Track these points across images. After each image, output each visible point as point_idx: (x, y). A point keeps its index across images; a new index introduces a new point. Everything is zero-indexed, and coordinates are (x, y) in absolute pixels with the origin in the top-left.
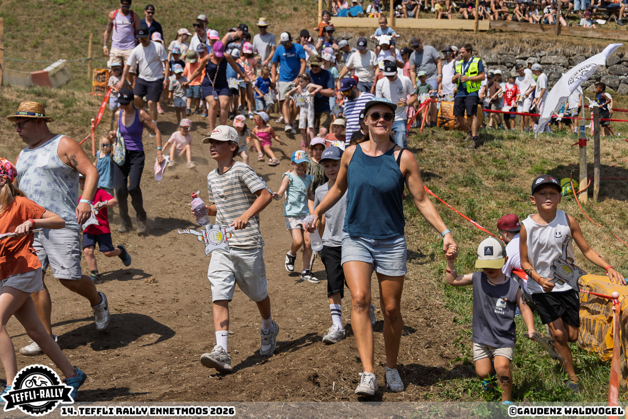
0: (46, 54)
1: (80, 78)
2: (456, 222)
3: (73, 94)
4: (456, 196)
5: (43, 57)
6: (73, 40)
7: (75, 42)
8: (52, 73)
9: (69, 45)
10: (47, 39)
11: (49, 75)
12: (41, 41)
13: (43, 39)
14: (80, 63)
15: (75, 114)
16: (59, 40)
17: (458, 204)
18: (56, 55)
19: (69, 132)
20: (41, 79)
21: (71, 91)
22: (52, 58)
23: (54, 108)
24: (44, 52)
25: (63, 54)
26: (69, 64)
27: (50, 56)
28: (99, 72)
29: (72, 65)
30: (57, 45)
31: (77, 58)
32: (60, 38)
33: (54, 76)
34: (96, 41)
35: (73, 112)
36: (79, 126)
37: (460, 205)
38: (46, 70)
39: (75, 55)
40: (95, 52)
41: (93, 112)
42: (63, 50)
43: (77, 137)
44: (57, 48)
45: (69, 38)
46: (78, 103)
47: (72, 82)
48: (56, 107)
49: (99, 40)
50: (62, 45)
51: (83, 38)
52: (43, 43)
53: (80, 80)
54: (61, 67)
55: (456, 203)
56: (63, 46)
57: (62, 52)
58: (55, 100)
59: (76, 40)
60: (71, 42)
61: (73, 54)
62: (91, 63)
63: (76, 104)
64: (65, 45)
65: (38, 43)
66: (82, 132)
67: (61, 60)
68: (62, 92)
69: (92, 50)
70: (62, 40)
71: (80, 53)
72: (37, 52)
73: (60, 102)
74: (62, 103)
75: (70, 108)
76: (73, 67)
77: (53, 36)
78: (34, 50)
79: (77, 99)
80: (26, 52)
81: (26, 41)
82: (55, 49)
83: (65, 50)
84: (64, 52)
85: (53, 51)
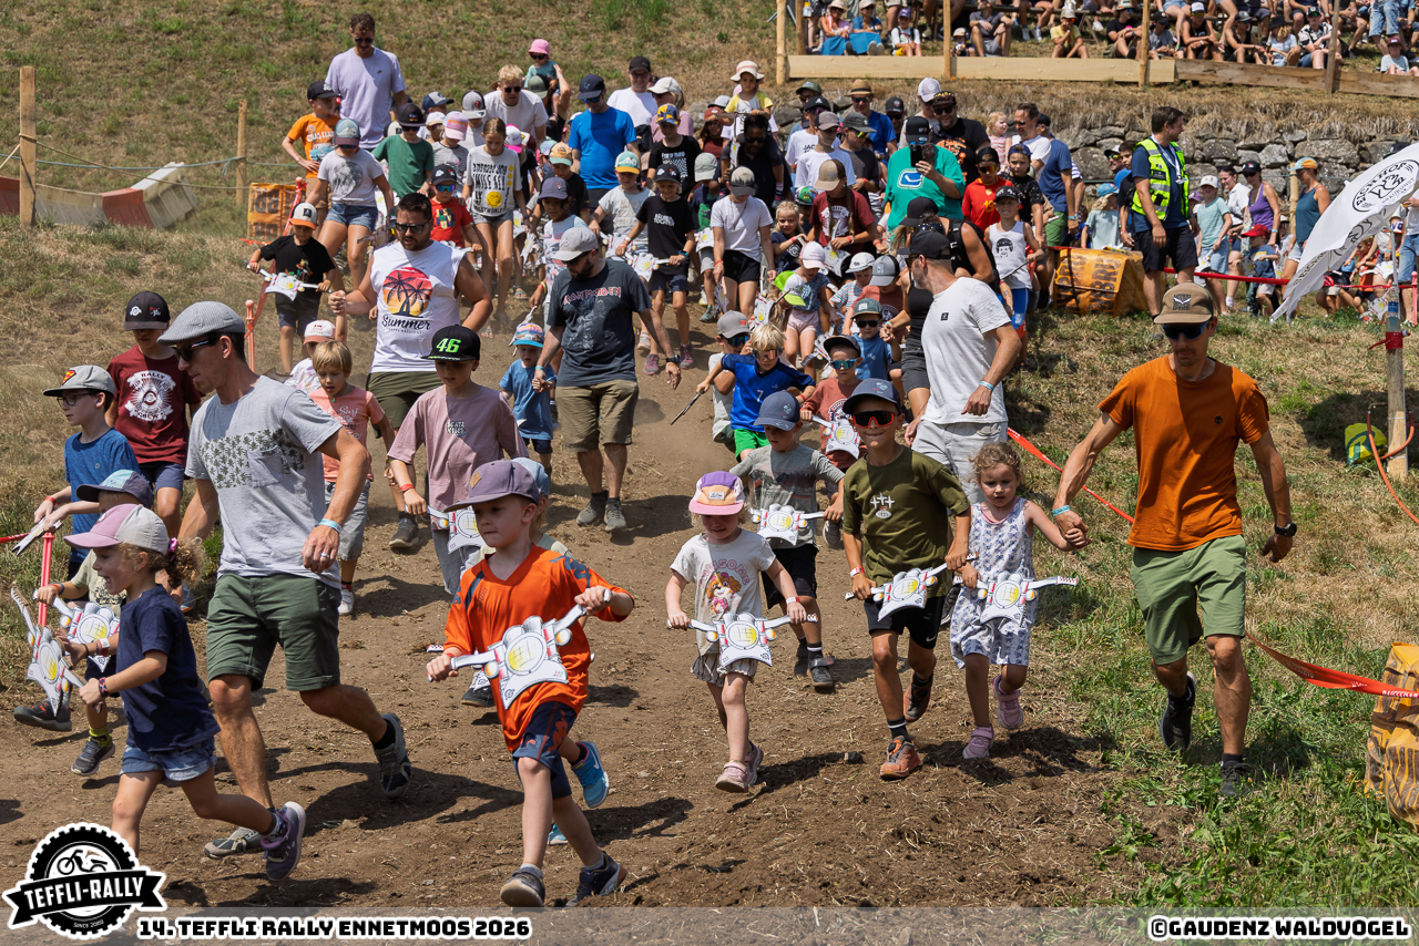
0: (137, 150)
1: (217, 205)
2: (1104, 528)
3: (203, 242)
4: (1103, 469)
5: (131, 157)
6: (200, 117)
7: (206, 120)
8: (151, 195)
9: (191, 127)
10: (138, 114)
11: (145, 199)
12: (126, 118)
13: (129, 116)
14: (218, 170)
15: (206, 290)
16: (168, 117)
18: (161, 152)
20: (128, 209)
21: (195, 235)
22: (151, 159)
23: (156, 276)
24: (133, 145)
25: (177, 149)
26: (191, 173)
27: (146, 153)
28: (262, 190)
29: (198, 175)
30: (163, 127)
31: (209, 159)
32: (169, 112)
33: (156, 200)
34: (256, 117)
35: (202, 284)
38: (136, 187)
39: (205, 151)
40: (253, 143)
41: (249, 284)
42: (177, 139)
44: (163, 136)
45: (190, 112)
46: (214, 264)
47: (198, 215)
48: (162, 275)
49: (262, 116)
50: (173, 128)
51: (224, 111)
52: (130, 124)
53: (217, 209)
54: (172, 181)
55: (1103, 486)
56: (177, 132)
57: (175, 146)
58: (159, 257)
59: (206, 115)
60: (196, 122)
61: (200, 148)
62: (245, 170)
63: (210, 269)
64: (181, 128)
65: (118, 124)
67: (172, 164)
68: (176, 238)
69: (247, 138)
70: (174, 116)
71: (219, 146)
72: (115, 144)
73: (172, 261)
74: (177, 264)
75: (196, 275)
76: (201, 179)
77: (154, 108)
78: (110, 141)
79: (211, 253)
80: (89, 147)
81: (88, 119)
82: (159, 137)
83: (182, 140)
84: (181, 145)
85: (154, 142)
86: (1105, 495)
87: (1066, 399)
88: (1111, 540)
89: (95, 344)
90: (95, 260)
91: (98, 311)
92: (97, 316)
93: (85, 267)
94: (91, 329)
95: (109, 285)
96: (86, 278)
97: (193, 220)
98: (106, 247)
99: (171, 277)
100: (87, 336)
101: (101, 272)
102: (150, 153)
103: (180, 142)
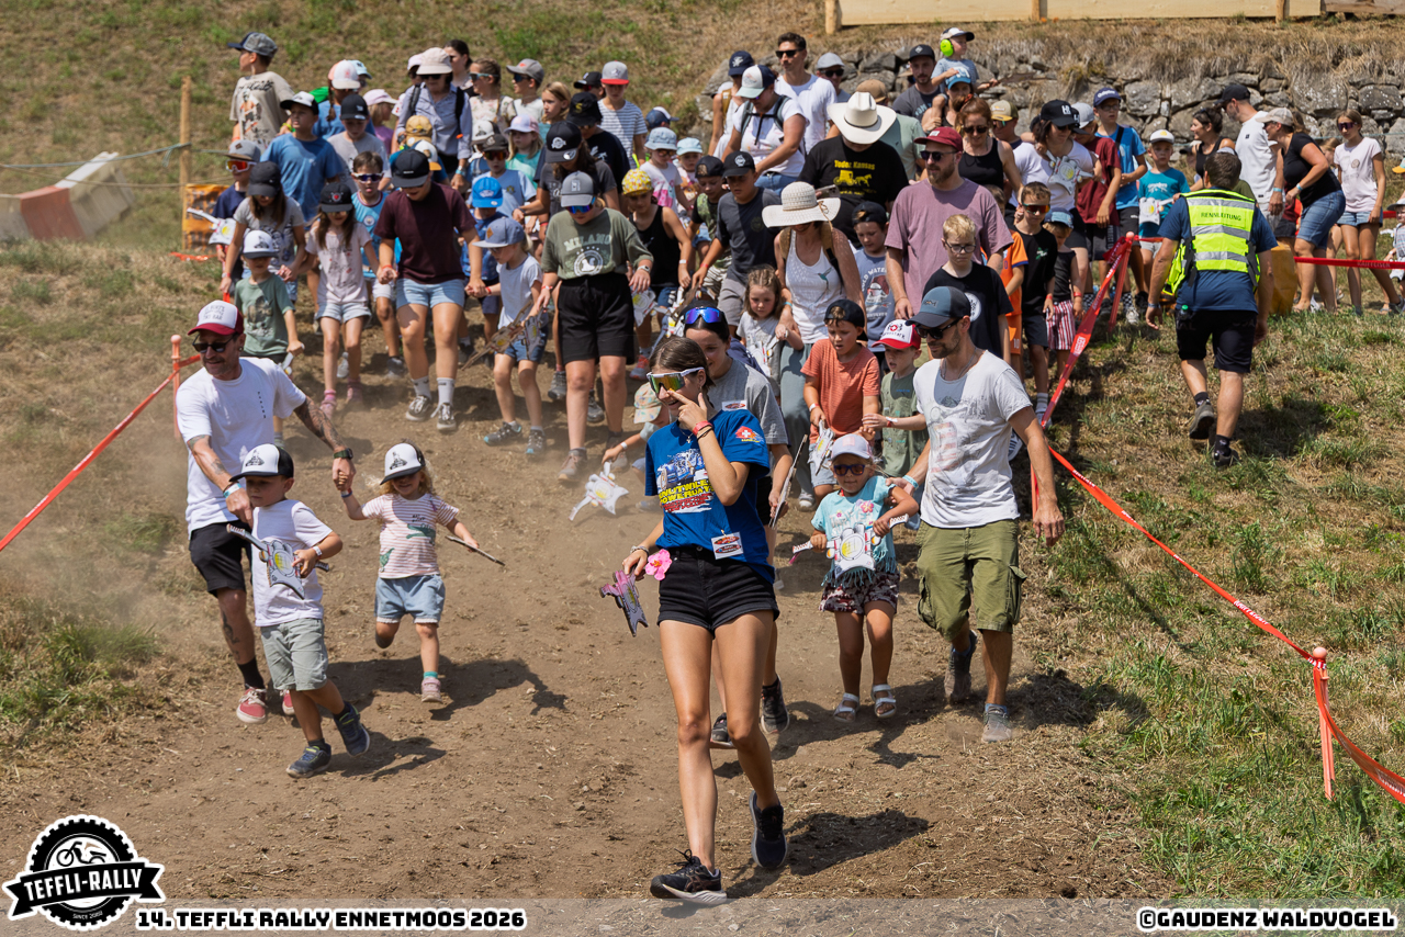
0: (65, 137)
1: (158, 201)
2: (1203, 597)
3: (127, 260)
4: (1207, 520)
5: (58, 146)
6: (139, 95)
7: (146, 99)
8: (78, 193)
9: (128, 108)
10: (67, 94)
11: (72, 199)
12: (52, 99)
13: (56, 97)
14: (159, 158)
15: (128, 320)
16: (101, 97)
17: (1211, 544)
18: (93, 139)
19: (112, 372)
20: (50, 212)
21: (121, 248)
22: (81, 148)
23: (70, 304)
24: (60, 133)
25: (112, 136)
26: (127, 164)
27: (75, 141)
28: (199, 192)
29: (136, 166)
30: (96, 109)
31: (150, 146)
32: (102, 91)
33: (85, 199)
34: (204, 93)
35: (124, 313)
36: (138, 355)
37: (1217, 546)
38: (60, 186)
39: (145, 137)
40: (200, 125)
41: (178, 311)
42: (111, 123)
43: (134, 385)
44: (96, 120)
45: (128, 90)
46: (138, 288)
47: (135, 214)
48: (77, 302)
49: (211, 91)
50: (108, 110)
51: (166, 88)
52: (57, 106)
53: (158, 206)
54: (104, 175)
55: (1206, 542)
56: (112, 114)
57: (109, 131)
58: (76, 280)
59: (146, 92)
60: (134, 101)
61: (139, 133)
62: (190, 159)
63: (134, 293)
64: (117, 109)
65: (44, 108)
66: (145, 369)
67: (104, 154)
68: (97, 253)
69: (192, 119)
70: (108, 95)
71: (160, 130)
72: (39, 131)
73: (90, 285)
74: (95, 288)
75: (116, 302)
76: (139, 171)
77: (85, 87)
78: (33, 127)
79: (135, 273)
80: (10, 135)
81: (9, 102)
82: (90, 121)
83: (118, 123)
84: (116, 130)
85: (85, 127)
86: (1208, 553)
87: (1164, 431)
88: (1211, 612)
95: (14, 317)
97: (128, 221)
98: (14, 270)
99: (87, 306)
101: (7, 301)
102: (80, 141)
103: (115, 126)
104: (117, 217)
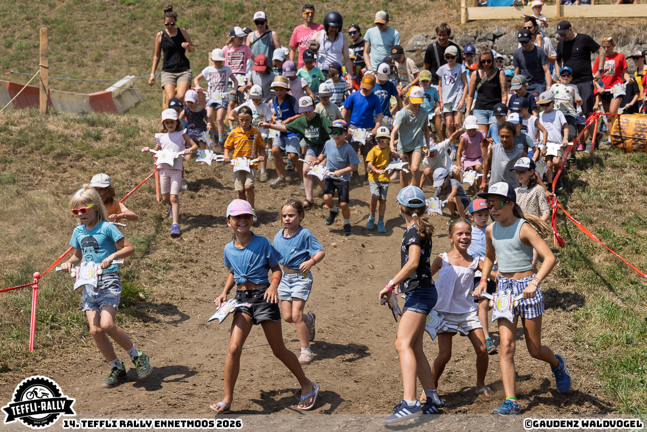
0: (111, 69)
1: (153, 98)
3: (137, 121)
5: (107, 73)
6: (145, 50)
7: (148, 52)
8: (116, 94)
9: (140, 56)
10: (112, 49)
11: (113, 96)
12: (105, 52)
13: (107, 50)
15: (136, 148)
16: (127, 51)
18: (124, 70)
19: (129, 171)
20: (103, 103)
21: (133, 117)
22: (118, 74)
23: (110, 140)
24: (108, 67)
25: (132, 68)
26: (139, 81)
27: (115, 71)
29: (143, 82)
30: (125, 56)
32: (128, 48)
33: (119, 97)
35: (134, 145)
36: (141, 163)
38: (108, 90)
39: (147, 69)
42: (132, 63)
43: (139, 177)
44: (125, 61)
45: (140, 48)
46: (141, 133)
47: (142, 104)
48: (113, 140)
50: (130, 57)
52: (107, 55)
53: (153, 101)
54: (127, 87)
56: (132, 59)
57: (131, 66)
58: (113, 130)
59: (148, 49)
60: (142, 53)
61: (144, 67)
63: (139, 136)
64: (135, 56)
65: (101, 55)
66: (144, 170)
67: (128, 76)
68: (123, 119)
70: (131, 50)
72: (99, 66)
73: (119, 132)
74: (122, 133)
75: (131, 140)
76: (144, 84)
77: (120, 46)
78: (96, 64)
79: (140, 127)
80: (85, 68)
81: (85, 53)
82: (122, 62)
83: (135, 63)
84: (134, 66)
85: (120, 64)
89: (75, 178)
90: (78, 132)
91: (78, 160)
92: (77, 163)
93: (72, 136)
94: (74, 170)
95: (84, 146)
96: (72, 142)
97: (139, 107)
98: (84, 125)
99: (118, 141)
100: (71, 174)
101: (81, 139)
102: (117, 71)
103: (134, 64)
104: (134, 105)
